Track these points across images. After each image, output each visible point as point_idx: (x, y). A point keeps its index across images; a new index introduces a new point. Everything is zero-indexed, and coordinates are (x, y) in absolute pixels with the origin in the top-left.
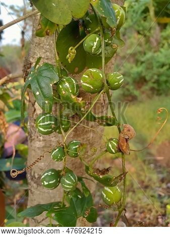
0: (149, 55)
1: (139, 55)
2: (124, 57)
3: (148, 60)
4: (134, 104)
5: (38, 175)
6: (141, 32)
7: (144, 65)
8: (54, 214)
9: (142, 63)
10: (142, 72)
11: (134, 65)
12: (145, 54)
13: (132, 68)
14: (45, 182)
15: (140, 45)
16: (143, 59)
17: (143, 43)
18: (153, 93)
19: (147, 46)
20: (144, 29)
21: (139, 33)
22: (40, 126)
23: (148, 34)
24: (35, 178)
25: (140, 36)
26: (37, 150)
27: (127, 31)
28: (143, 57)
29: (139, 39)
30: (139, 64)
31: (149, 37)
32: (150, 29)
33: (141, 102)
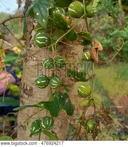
0: (116, 31)
1: (109, 30)
2: (97, 31)
3: (115, 35)
4: (103, 67)
5: (30, 87)
6: (111, 14)
7: (112, 38)
8: (43, 104)
9: (111, 37)
10: (110, 43)
11: (105, 38)
12: (113, 31)
13: (103, 40)
14: (38, 81)
15: (110, 23)
16: (111, 34)
17: (112, 22)
18: (118, 60)
19: (115, 25)
20: (114, 12)
21: (109, 15)
22: (38, 39)
23: (116, 16)
24: (27, 90)
25: (110, 17)
26: (31, 67)
27: (101, 12)
28: (112, 33)
29: (109, 19)
30: (109, 37)
31: (117, 19)
32: (118, 12)
33: (109, 66)
